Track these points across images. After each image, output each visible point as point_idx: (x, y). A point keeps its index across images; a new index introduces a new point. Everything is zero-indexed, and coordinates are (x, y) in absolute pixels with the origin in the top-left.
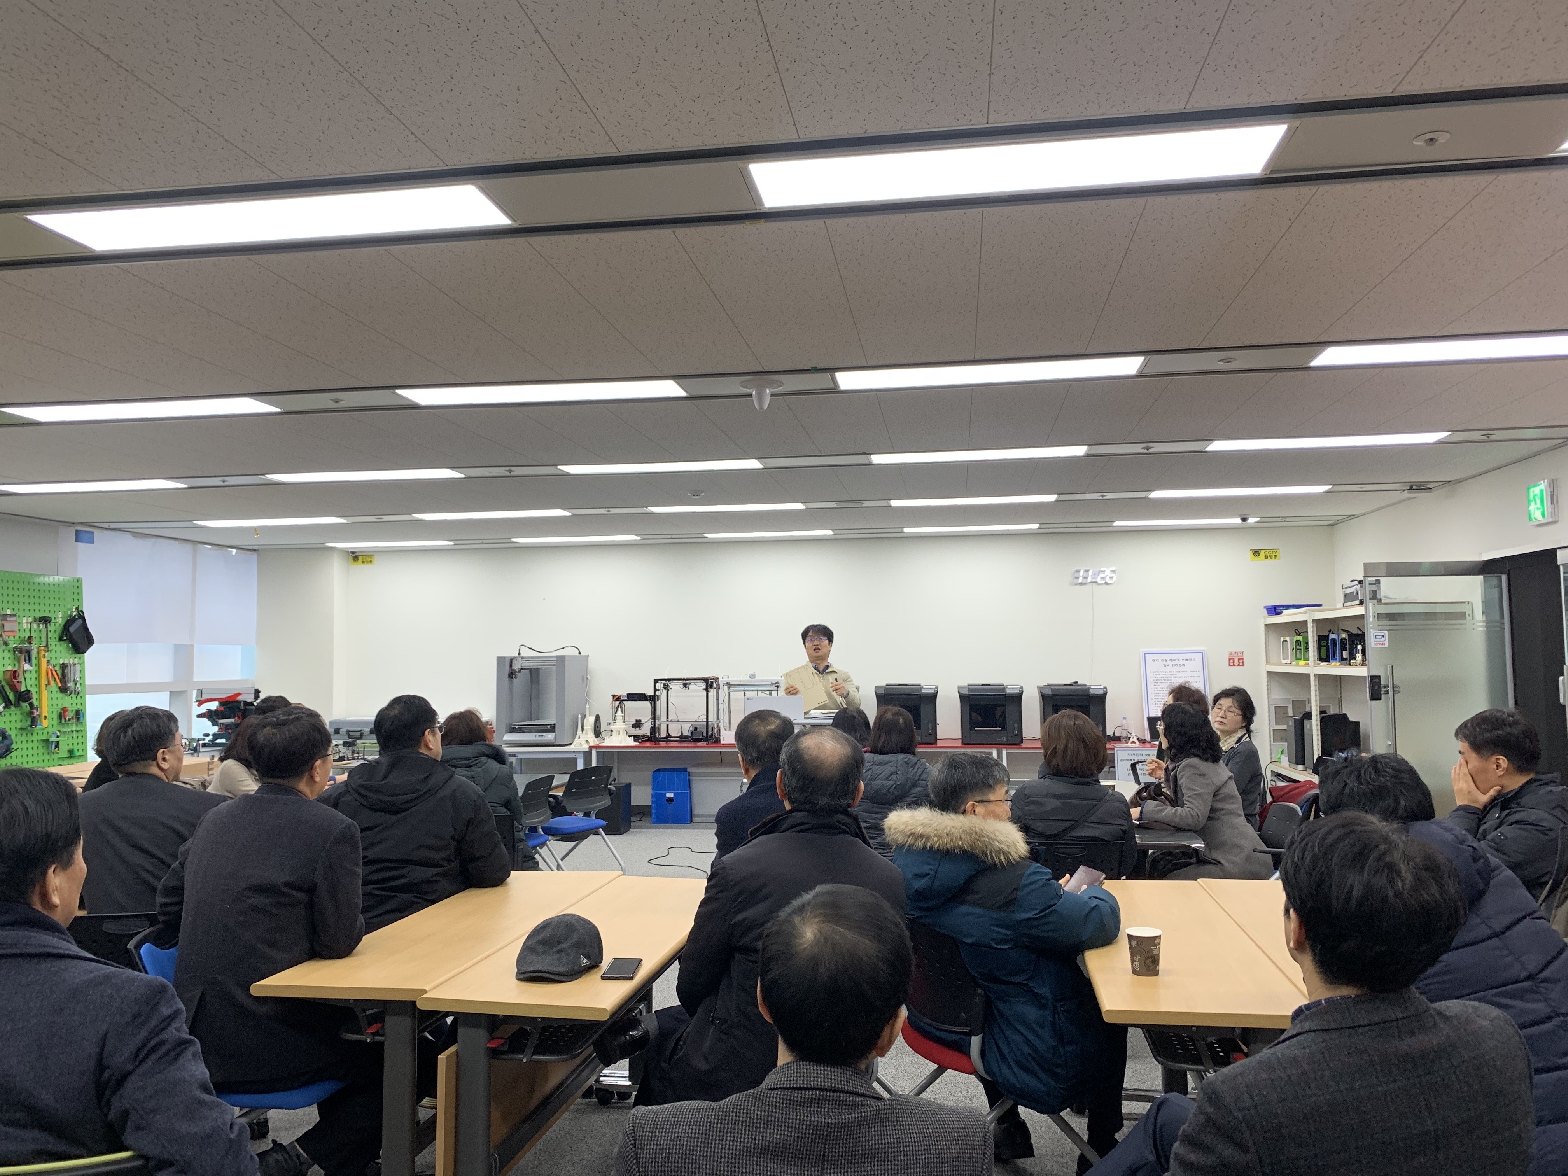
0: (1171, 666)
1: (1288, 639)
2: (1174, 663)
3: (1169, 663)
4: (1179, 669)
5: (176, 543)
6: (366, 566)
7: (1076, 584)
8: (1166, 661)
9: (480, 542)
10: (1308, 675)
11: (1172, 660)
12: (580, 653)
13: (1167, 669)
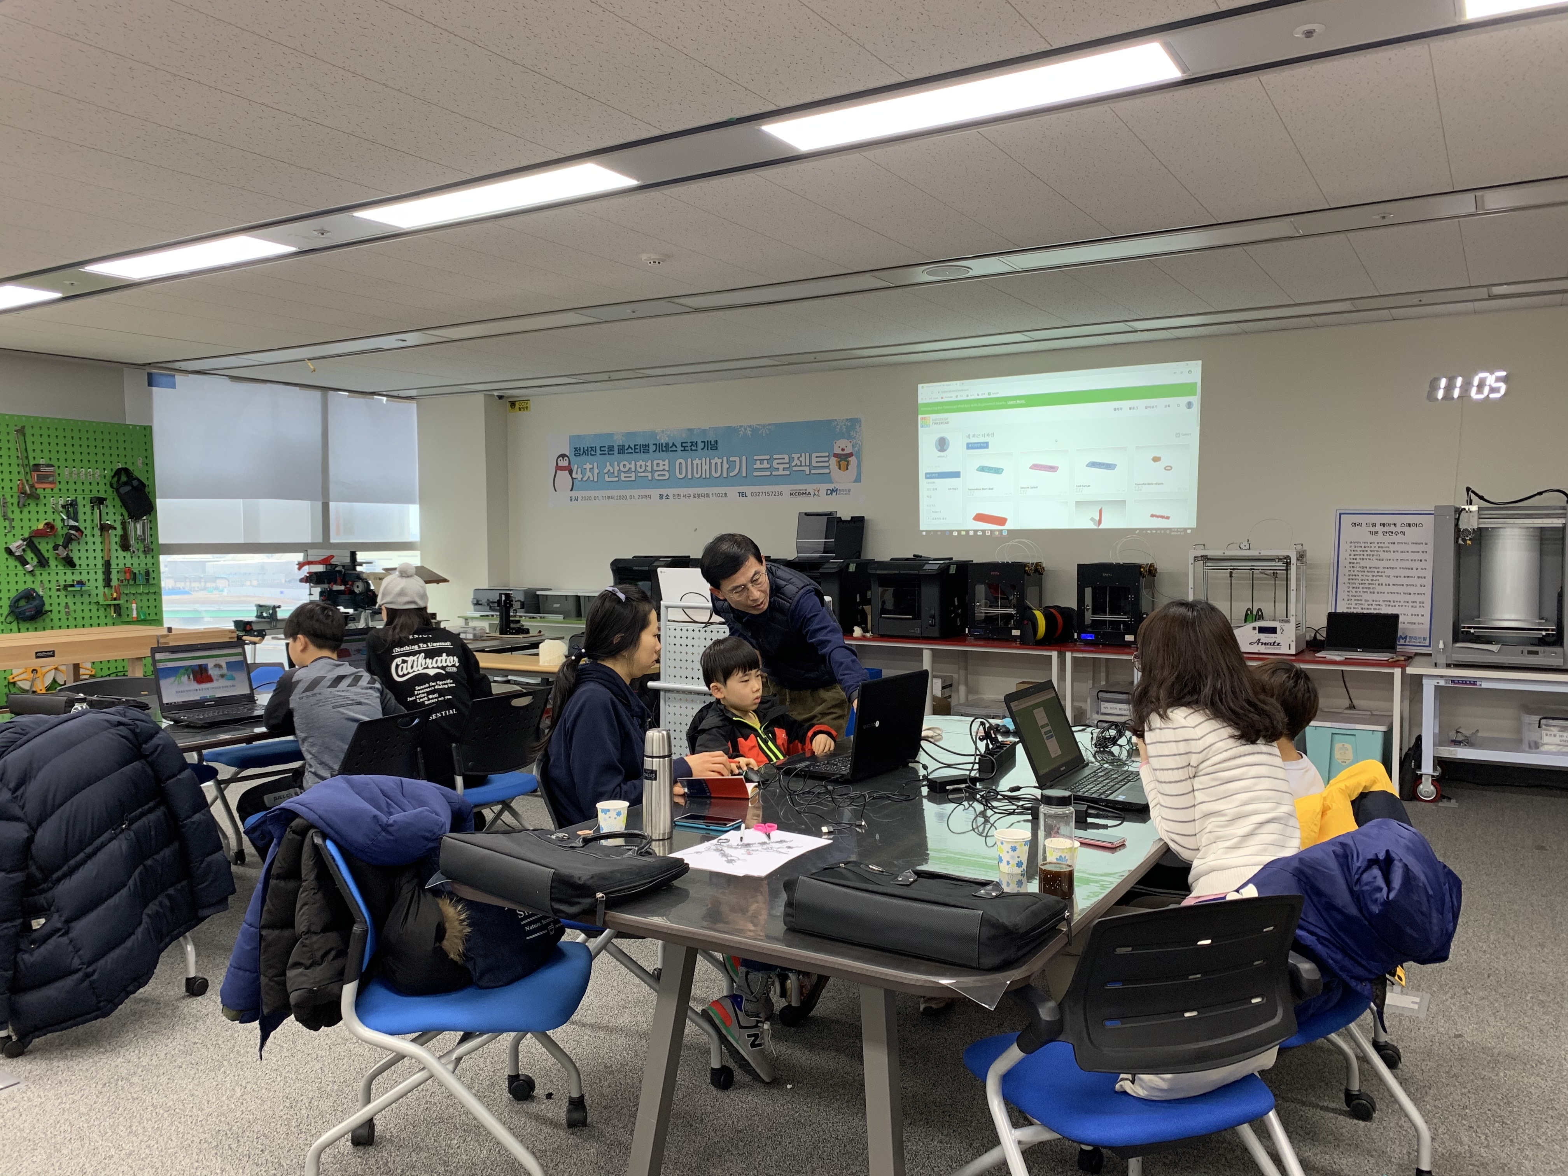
0: (1380, 534)
2: (1387, 529)
3: (1379, 528)
4: (1394, 538)
8: (1374, 525)
11: (1383, 525)
13: (1374, 538)
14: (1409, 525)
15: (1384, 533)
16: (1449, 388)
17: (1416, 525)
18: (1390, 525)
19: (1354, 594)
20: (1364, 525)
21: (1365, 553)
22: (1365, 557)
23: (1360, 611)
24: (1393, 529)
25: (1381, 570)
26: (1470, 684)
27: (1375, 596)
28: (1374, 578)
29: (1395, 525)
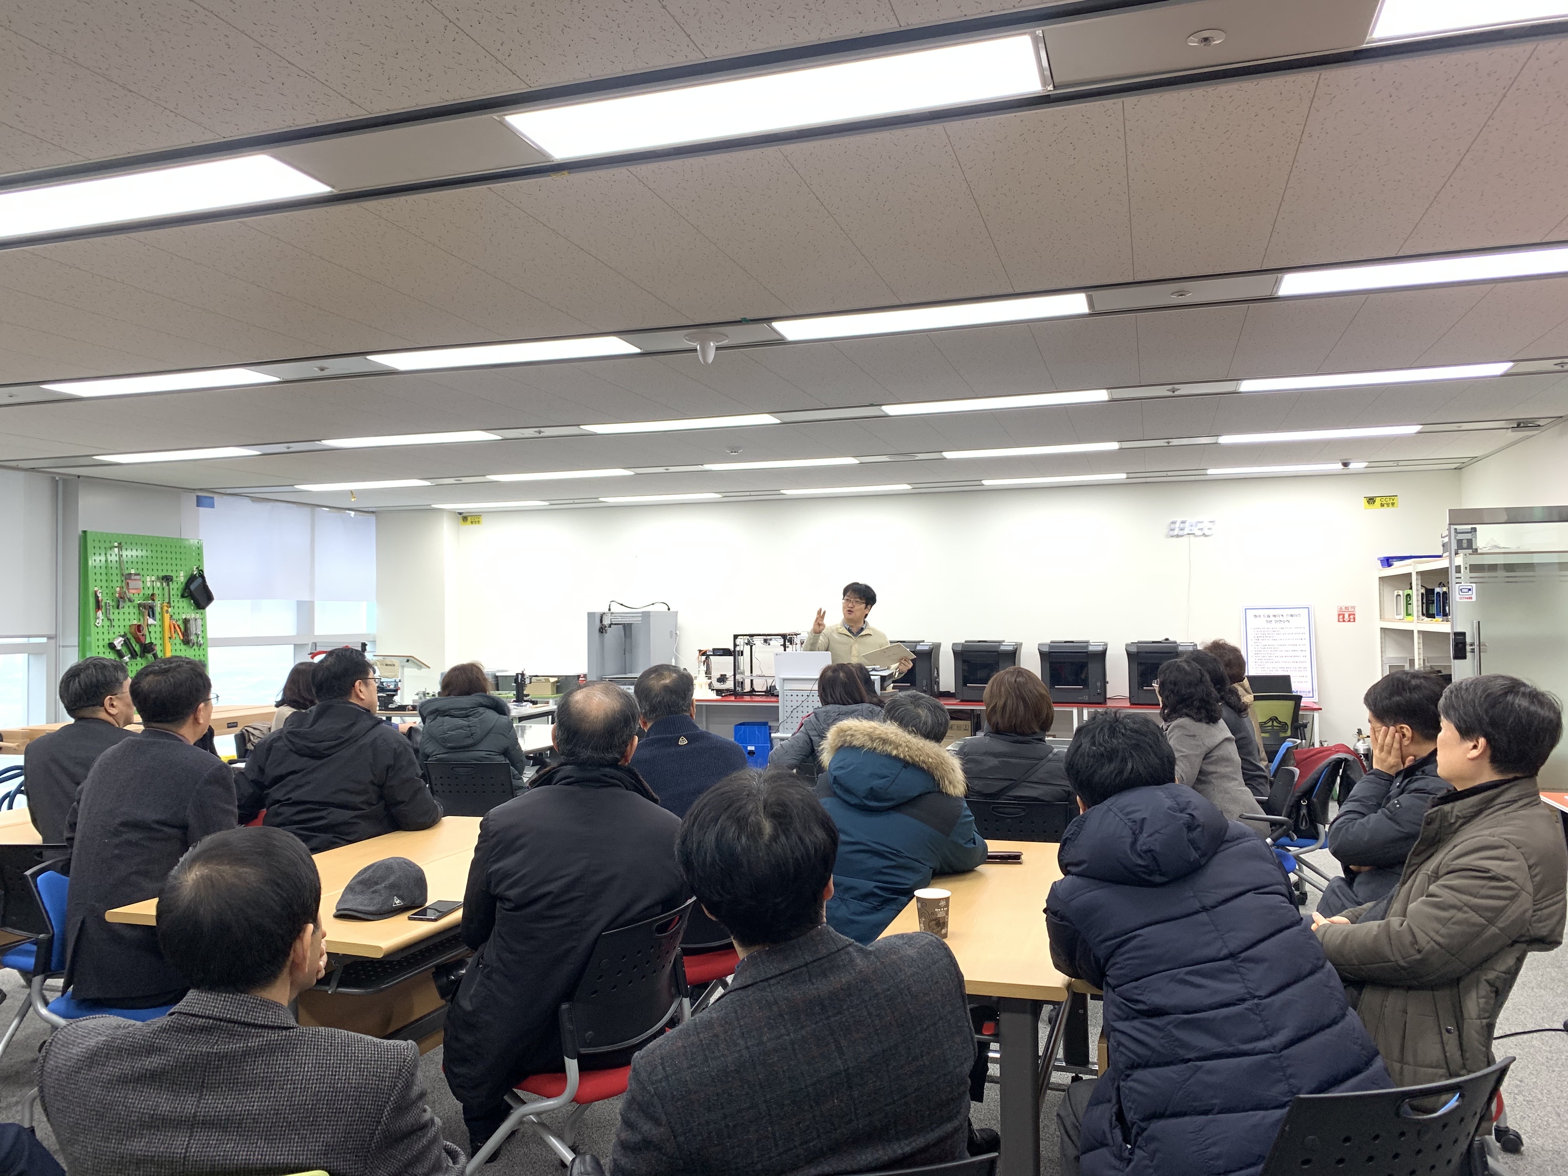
0: (1273, 622)
1: (1401, 593)
2: (1277, 619)
3: (1272, 618)
4: (1282, 625)
5: (295, 506)
6: (475, 526)
7: (1172, 536)
8: (1269, 616)
9: (572, 501)
10: (1412, 631)
11: (1275, 616)
12: (669, 609)
13: (1269, 625)
14: (1292, 616)
15: (1276, 621)
17: (1296, 616)
18: (1279, 616)
20: (1262, 616)
21: (1265, 635)
22: (1266, 638)
25: (1276, 647)
27: (1274, 665)
28: (1273, 653)
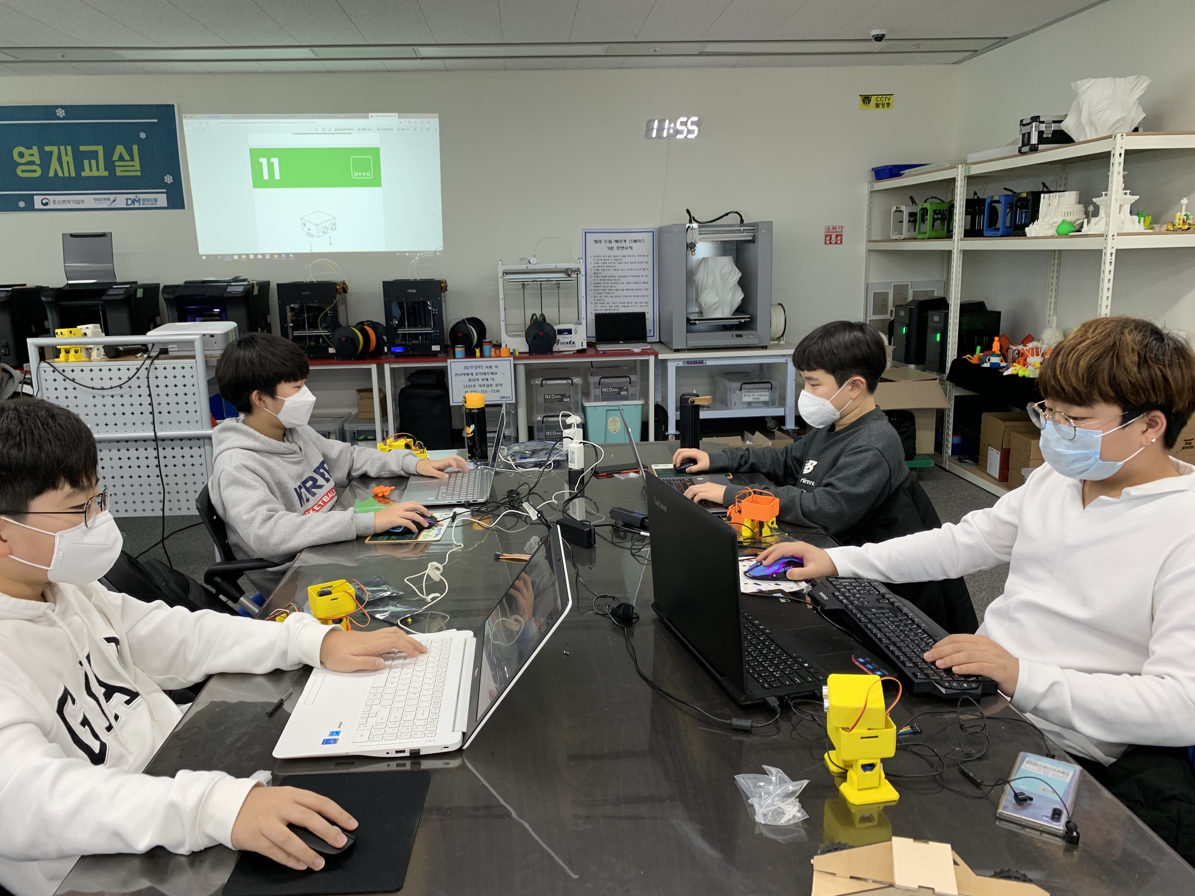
0: (615, 248)
2: (620, 244)
3: (614, 245)
4: (625, 252)
8: (610, 242)
11: (617, 241)
13: (611, 253)
14: (635, 241)
15: (618, 248)
16: (660, 129)
17: (640, 241)
18: (621, 241)
19: (599, 298)
20: (603, 242)
21: (605, 265)
22: (605, 268)
23: (604, 312)
24: (623, 244)
25: (617, 278)
26: (699, 363)
27: (614, 300)
28: (613, 285)
29: (625, 241)
